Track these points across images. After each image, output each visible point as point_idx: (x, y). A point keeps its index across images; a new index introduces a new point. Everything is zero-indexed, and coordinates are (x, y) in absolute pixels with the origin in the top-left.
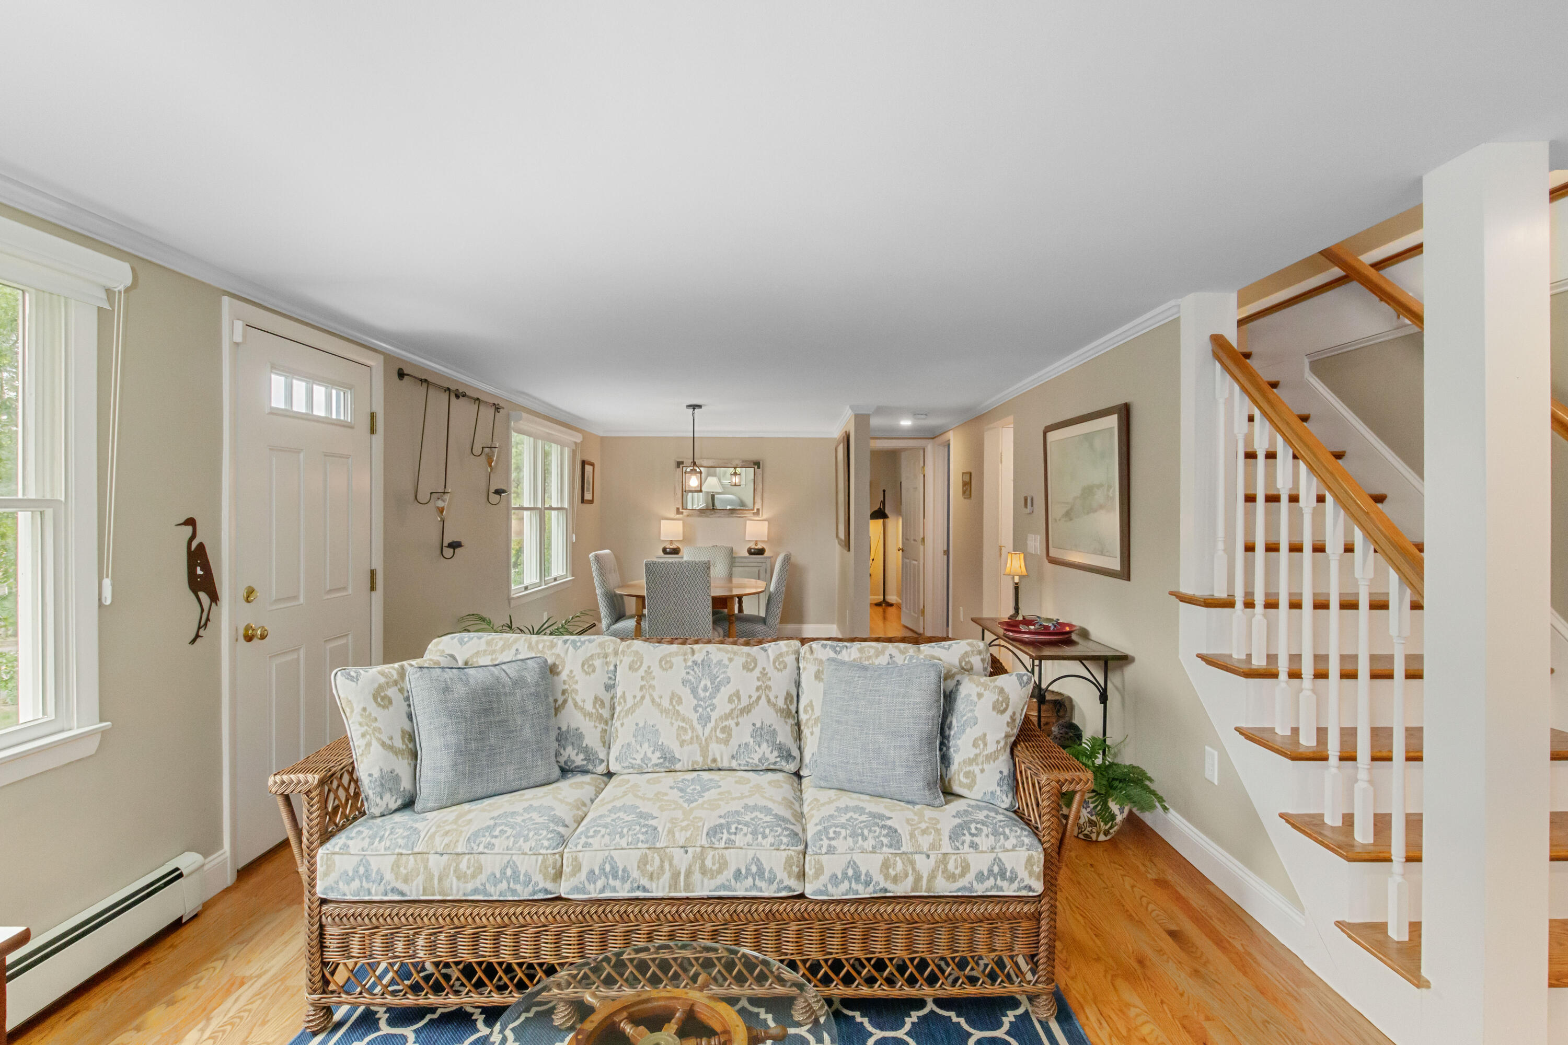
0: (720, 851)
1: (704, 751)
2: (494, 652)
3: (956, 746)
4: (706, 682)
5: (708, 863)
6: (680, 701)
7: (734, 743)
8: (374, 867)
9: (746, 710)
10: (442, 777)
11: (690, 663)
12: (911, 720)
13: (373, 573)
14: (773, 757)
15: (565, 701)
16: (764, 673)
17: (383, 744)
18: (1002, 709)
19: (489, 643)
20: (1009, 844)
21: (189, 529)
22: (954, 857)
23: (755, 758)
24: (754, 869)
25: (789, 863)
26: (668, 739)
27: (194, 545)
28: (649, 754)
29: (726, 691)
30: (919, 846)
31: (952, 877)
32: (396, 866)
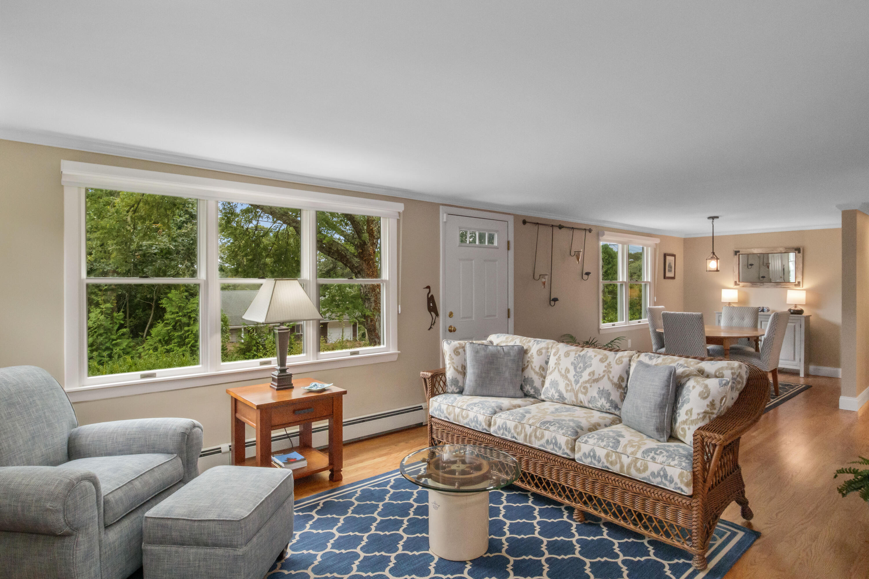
0: (542, 430)
1: (576, 396)
2: (507, 342)
3: (679, 413)
4: (581, 365)
5: (538, 434)
6: (569, 372)
7: (589, 395)
8: (442, 408)
9: (597, 381)
10: (471, 384)
11: (577, 355)
12: (652, 394)
13: (509, 310)
14: (607, 406)
15: (528, 366)
16: (609, 365)
17: (454, 368)
18: (704, 396)
19: (507, 338)
20: (672, 463)
21: (428, 290)
22: (641, 461)
23: (599, 404)
24: (554, 441)
25: (567, 442)
26: (562, 388)
27: (430, 296)
28: (554, 393)
29: (588, 370)
30: (626, 451)
31: (638, 470)
32: (447, 409)
